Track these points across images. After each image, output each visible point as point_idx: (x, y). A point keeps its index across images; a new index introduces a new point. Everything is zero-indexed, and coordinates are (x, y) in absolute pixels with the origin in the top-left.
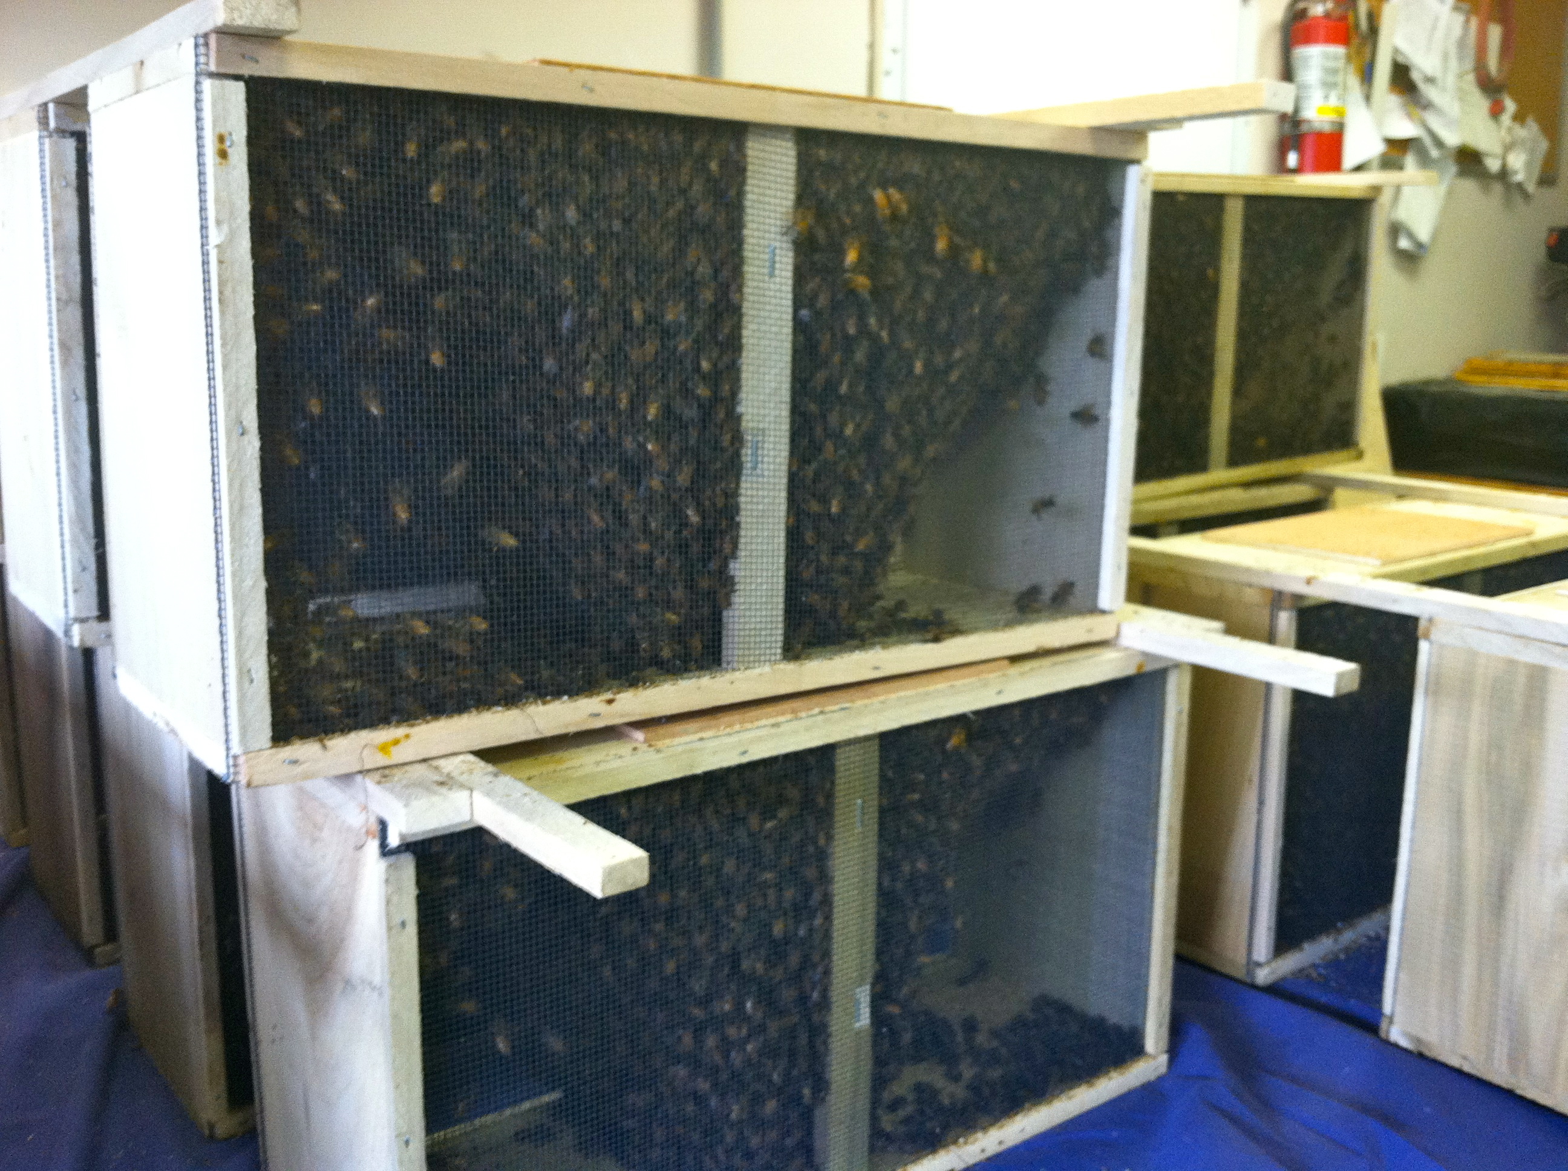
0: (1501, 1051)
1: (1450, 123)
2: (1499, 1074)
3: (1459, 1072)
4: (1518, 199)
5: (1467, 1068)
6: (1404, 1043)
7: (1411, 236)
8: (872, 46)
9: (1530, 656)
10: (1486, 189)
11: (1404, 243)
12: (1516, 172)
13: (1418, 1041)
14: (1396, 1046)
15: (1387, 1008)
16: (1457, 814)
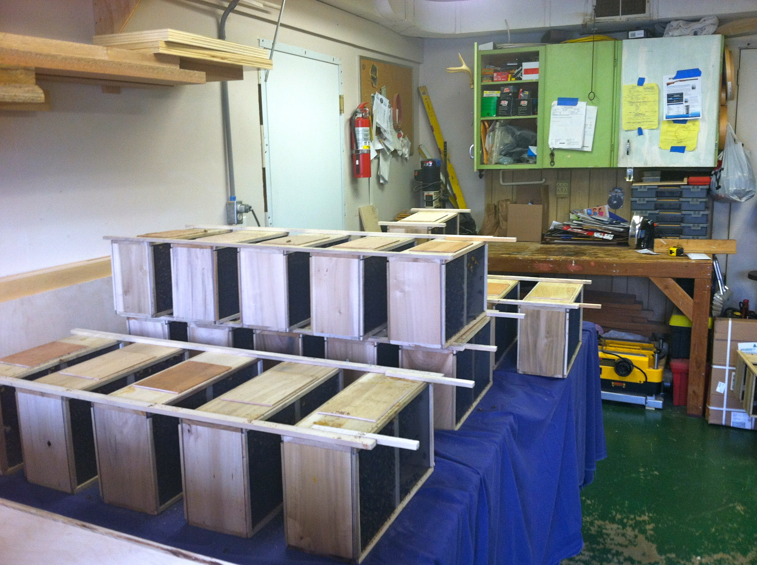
0: (538, 369)
1: (390, 144)
2: (538, 373)
3: (532, 375)
4: (405, 161)
5: (532, 374)
6: (521, 373)
7: (383, 179)
8: (262, 144)
9: (536, 309)
10: (397, 160)
11: (381, 181)
12: (406, 155)
13: (524, 372)
14: (520, 374)
15: (518, 368)
16: (527, 335)
